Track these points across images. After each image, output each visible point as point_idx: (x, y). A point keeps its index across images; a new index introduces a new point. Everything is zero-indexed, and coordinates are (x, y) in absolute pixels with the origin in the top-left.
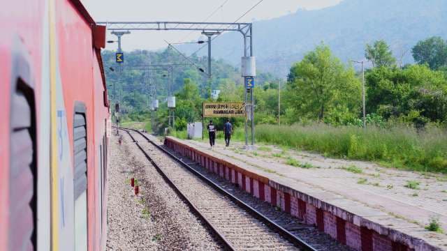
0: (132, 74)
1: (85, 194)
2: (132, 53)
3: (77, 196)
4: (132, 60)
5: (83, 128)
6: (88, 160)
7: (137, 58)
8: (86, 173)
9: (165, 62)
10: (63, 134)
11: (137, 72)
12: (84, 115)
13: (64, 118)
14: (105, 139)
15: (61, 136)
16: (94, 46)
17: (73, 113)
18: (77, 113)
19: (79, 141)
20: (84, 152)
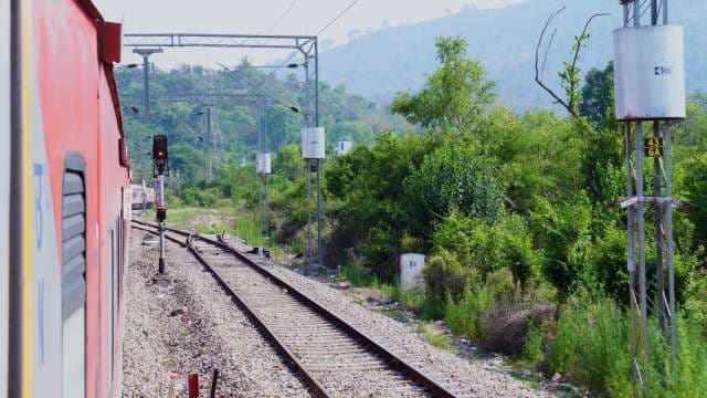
0: (173, 110)
1: (82, 310)
2: (174, 72)
3: (66, 314)
4: (173, 84)
5: (80, 198)
6: (88, 253)
7: (183, 79)
8: (84, 275)
9: (236, 88)
10: (43, 204)
11: (183, 107)
12: (81, 174)
13: (46, 178)
14: (121, 222)
15: (39, 208)
16: (101, 59)
17: (62, 170)
18: (69, 171)
19: (71, 219)
20: (80, 238)
